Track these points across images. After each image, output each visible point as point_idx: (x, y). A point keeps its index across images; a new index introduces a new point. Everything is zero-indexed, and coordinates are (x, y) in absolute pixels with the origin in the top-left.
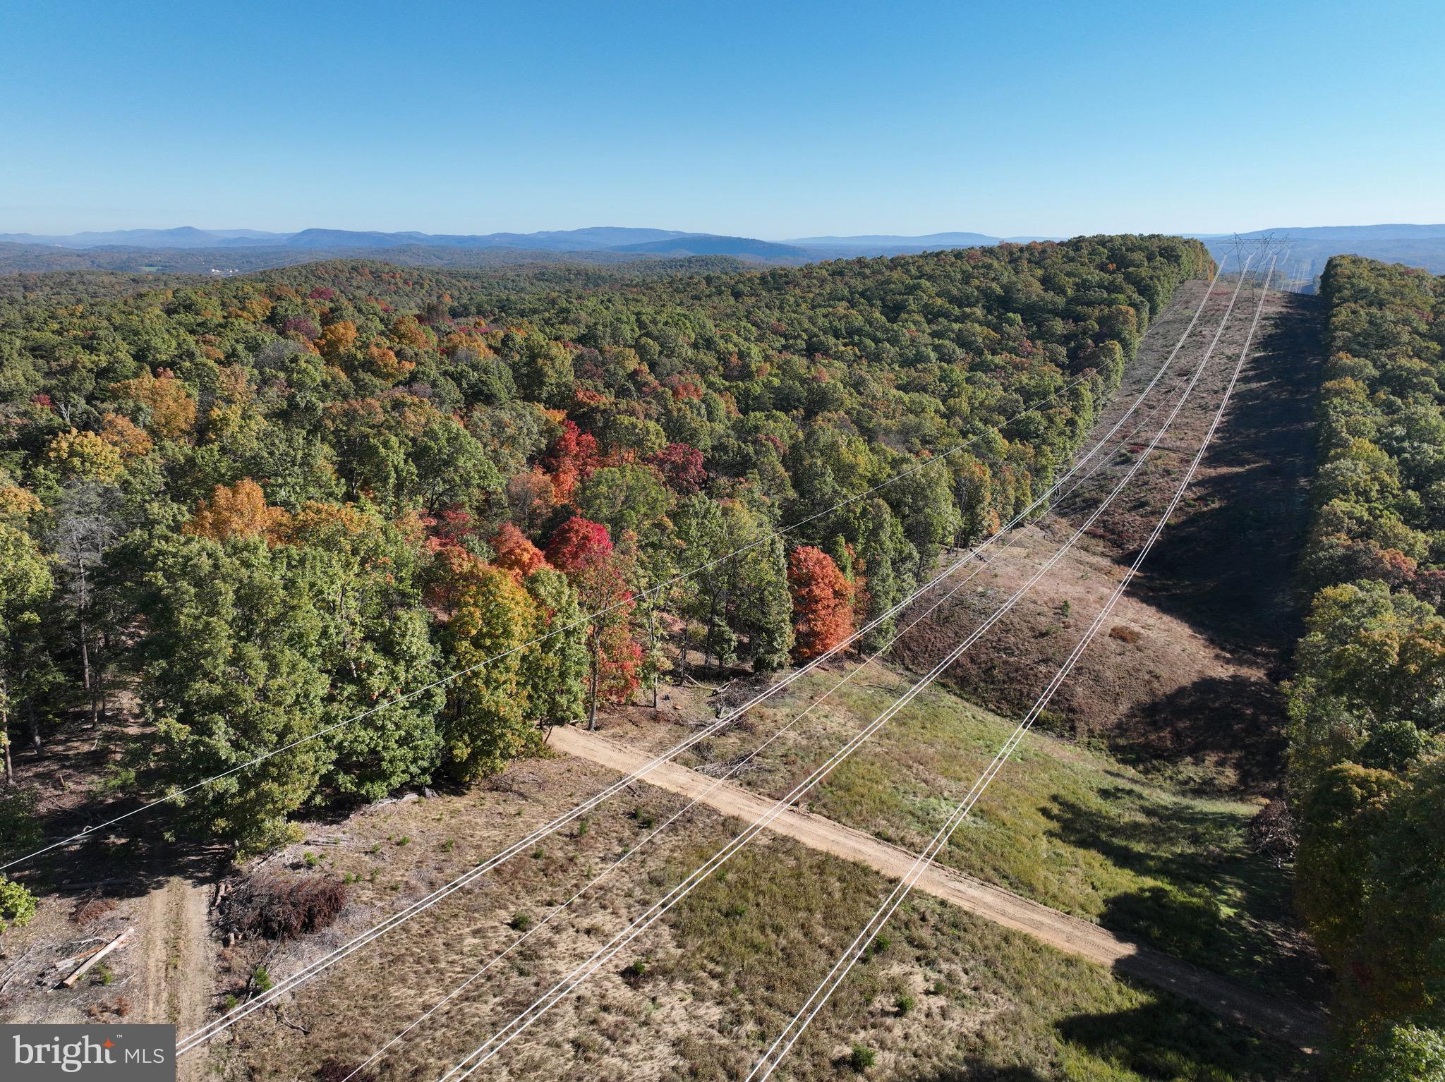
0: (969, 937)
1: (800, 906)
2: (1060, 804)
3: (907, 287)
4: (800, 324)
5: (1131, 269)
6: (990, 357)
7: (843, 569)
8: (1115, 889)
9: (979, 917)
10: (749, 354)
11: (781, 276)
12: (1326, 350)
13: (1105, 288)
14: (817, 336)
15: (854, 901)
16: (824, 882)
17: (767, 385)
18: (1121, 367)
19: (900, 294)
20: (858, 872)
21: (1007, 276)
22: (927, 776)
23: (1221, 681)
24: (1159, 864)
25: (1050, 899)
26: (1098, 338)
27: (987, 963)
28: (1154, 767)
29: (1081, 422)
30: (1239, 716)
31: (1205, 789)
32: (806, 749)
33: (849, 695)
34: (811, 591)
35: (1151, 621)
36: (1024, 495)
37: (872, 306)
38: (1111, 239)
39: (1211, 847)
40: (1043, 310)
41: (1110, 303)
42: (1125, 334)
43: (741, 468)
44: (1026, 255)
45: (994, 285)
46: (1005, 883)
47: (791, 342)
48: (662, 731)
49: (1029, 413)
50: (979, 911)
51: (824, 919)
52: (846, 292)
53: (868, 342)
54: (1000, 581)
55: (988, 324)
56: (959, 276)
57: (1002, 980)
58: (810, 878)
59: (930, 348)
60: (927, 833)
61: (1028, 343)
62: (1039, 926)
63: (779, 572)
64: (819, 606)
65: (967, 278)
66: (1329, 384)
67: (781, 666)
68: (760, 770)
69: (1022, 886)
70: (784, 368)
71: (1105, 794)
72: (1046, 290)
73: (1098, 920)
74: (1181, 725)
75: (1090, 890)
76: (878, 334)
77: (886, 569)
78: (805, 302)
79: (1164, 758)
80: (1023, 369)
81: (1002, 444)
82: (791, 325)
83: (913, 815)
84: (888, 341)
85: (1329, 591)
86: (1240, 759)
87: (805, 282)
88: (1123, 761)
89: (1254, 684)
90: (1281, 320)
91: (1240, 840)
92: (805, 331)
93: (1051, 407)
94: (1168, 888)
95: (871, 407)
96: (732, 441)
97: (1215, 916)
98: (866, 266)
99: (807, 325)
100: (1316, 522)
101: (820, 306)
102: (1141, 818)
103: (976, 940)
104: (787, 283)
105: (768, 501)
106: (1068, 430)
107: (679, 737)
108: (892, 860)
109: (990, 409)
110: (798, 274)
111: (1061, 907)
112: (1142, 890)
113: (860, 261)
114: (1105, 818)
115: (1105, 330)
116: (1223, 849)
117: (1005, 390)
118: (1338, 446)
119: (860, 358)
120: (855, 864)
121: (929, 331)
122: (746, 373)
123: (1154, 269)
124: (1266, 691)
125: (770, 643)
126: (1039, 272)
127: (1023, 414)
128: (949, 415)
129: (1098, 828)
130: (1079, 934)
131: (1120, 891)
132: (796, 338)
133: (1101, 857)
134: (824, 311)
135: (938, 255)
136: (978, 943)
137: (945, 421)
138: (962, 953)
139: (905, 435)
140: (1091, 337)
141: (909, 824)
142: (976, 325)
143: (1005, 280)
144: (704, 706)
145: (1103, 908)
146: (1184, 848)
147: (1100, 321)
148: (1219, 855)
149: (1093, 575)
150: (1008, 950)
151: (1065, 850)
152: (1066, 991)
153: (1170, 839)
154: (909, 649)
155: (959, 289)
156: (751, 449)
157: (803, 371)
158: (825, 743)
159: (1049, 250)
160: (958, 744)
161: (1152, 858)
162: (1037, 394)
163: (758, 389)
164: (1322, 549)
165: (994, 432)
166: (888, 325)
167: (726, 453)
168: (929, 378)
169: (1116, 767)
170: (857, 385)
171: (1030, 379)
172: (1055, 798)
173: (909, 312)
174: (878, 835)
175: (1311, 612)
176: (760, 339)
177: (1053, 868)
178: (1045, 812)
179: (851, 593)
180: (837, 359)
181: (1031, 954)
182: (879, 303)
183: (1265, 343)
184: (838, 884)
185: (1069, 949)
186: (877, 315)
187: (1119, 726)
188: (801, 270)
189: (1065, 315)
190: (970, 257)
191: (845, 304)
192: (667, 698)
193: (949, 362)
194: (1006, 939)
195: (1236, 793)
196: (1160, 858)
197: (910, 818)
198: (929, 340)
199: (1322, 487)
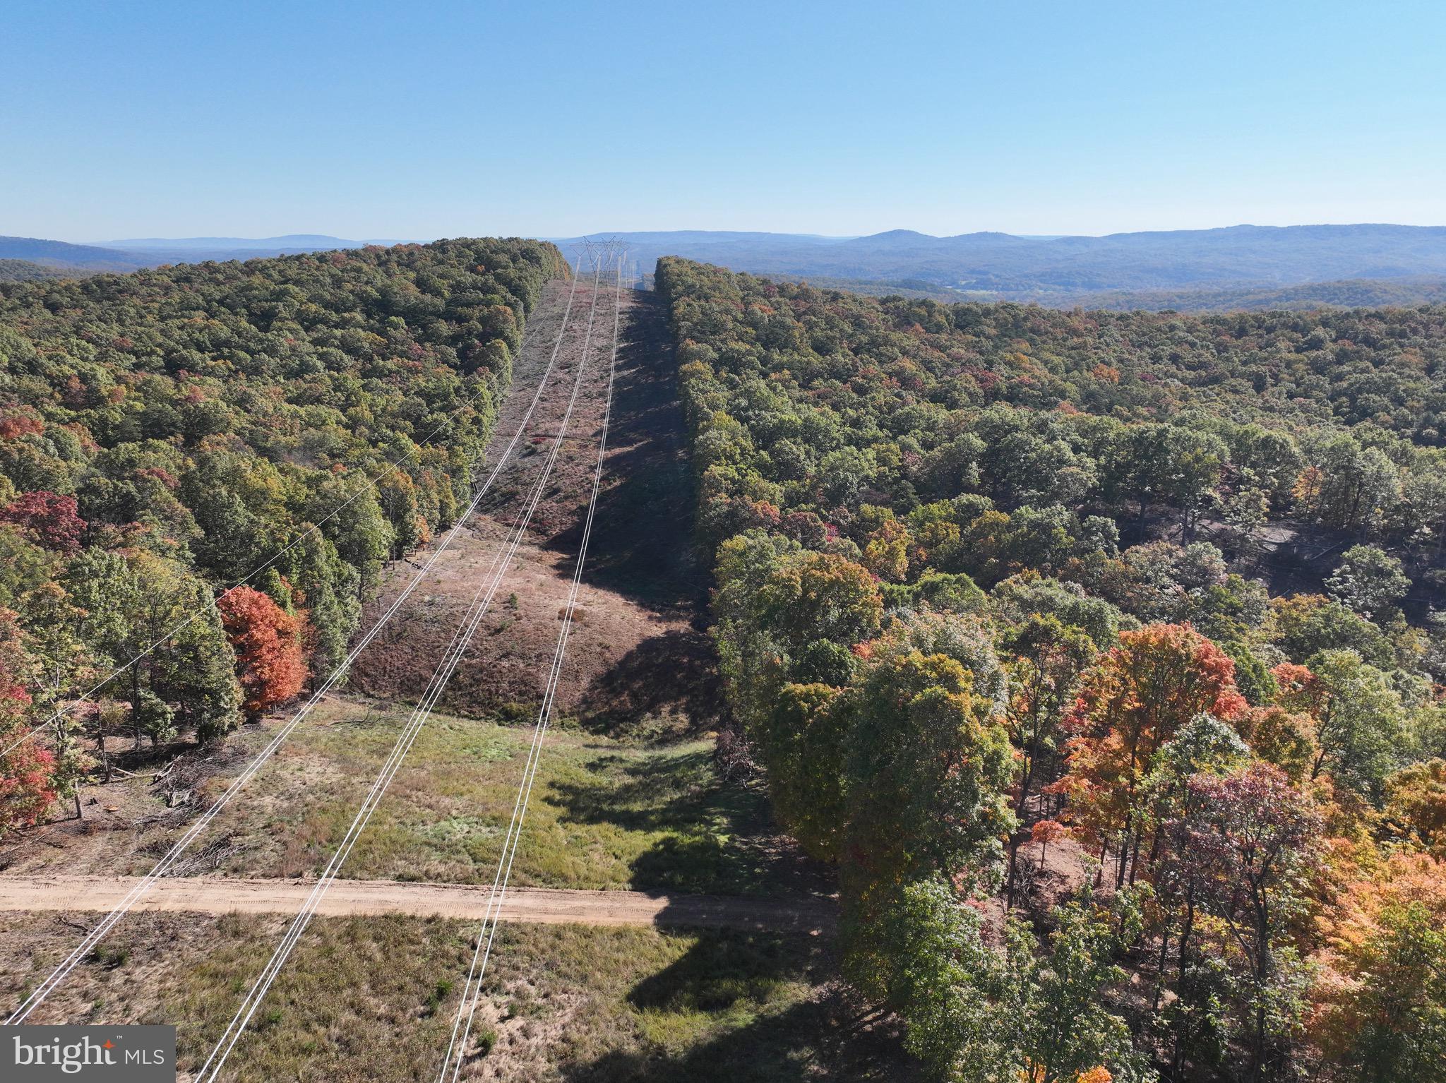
0: (523, 947)
1: (341, 984)
2: (559, 788)
3: (272, 293)
4: (150, 338)
5: (499, 271)
6: (381, 362)
7: (283, 605)
8: (634, 852)
9: (527, 924)
10: (94, 377)
11: (109, 284)
12: (674, 338)
13: (479, 289)
14: (176, 351)
15: (399, 956)
16: (359, 948)
17: (129, 411)
18: (510, 363)
19: (267, 301)
20: (393, 923)
21: (380, 279)
22: (429, 801)
23: (658, 639)
24: (660, 817)
25: (585, 882)
26: (484, 337)
27: (549, 966)
28: (622, 730)
29: (485, 420)
30: (678, 666)
31: (668, 738)
32: (290, 811)
33: (315, 739)
34: (252, 636)
35: (590, 598)
36: (447, 497)
37: (236, 314)
38: (474, 242)
39: (693, 787)
40: (423, 312)
41: (488, 304)
42: (508, 333)
43: (125, 511)
44: (394, 257)
45: (369, 288)
46: (539, 882)
47: (144, 359)
48: (98, 844)
49: (435, 416)
50: (525, 918)
51: (373, 987)
52: (200, 300)
53: (242, 354)
54: (444, 586)
55: (372, 329)
56: (328, 280)
57: (567, 976)
58: (342, 949)
59: (315, 357)
60: (449, 858)
61: (417, 346)
62: (581, 911)
63: (212, 622)
64: (264, 650)
65: (338, 283)
66: (684, 367)
67: (233, 727)
68: (244, 850)
69: (554, 879)
70: (144, 389)
71: (592, 767)
72: (423, 292)
73: (630, 886)
74: (637, 686)
75: (614, 861)
76: (252, 345)
77: (329, 595)
78: (150, 312)
79: (630, 720)
80: (417, 372)
81: (414, 449)
82: (139, 339)
83: (429, 844)
84: (265, 352)
85: (727, 543)
86: (687, 703)
87: (144, 290)
88: (596, 732)
89: (684, 635)
90: (634, 314)
91: (710, 773)
92: (160, 345)
93: (455, 408)
94: (675, 835)
95: (264, 425)
96: (104, 480)
97: (716, 845)
98: (218, 271)
99: (160, 339)
100: (702, 487)
101: (170, 317)
102: (629, 780)
103: (531, 948)
104: (120, 292)
105: (176, 545)
106: (475, 428)
107: (125, 843)
108: (423, 899)
109: (394, 415)
110: (132, 281)
111: (596, 885)
112: (656, 845)
113: (207, 265)
114: (600, 789)
115: (488, 329)
116: (701, 786)
117: (405, 394)
118: (703, 420)
119: (236, 372)
120: (386, 917)
121: (308, 339)
122: (94, 399)
123: (520, 270)
124: (694, 639)
125: (216, 704)
126: (412, 275)
127: (429, 417)
128: (353, 425)
129: (598, 801)
130: (618, 905)
131: (639, 852)
132: (150, 354)
133: (612, 827)
134: (178, 322)
135: (298, 258)
136: (534, 950)
137: (349, 431)
138: (522, 965)
139: (310, 450)
140: (477, 336)
141: (428, 856)
142: (360, 330)
143: (379, 284)
144: (146, 798)
145: (631, 874)
146: (672, 795)
147: (482, 320)
148: (700, 792)
149: (527, 564)
150: (564, 946)
151: (581, 830)
152: (625, 963)
153: (659, 790)
154: (367, 675)
155: (332, 294)
156: (131, 487)
157: (171, 391)
158: (310, 798)
159: (416, 253)
160: (447, 759)
161: (652, 813)
162: (437, 396)
163: (117, 416)
164: (710, 509)
165: (405, 440)
166: (261, 334)
167: (99, 495)
168: (322, 389)
169: (591, 739)
170: (243, 402)
171: (427, 381)
172: (552, 785)
173: (282, 320)
174: (400, 878)
175: (716, 563)
176: (102, 358)
177: (575, 851)
178: (549, 800)
179: (296, 629)
180: (209, 374)
181: (584, 942)
182: (243, 311)
183: (626, 334)
184: (375, 945)
185: (615, 922)
186: (244, 324)
187: (584, 700)
188: (134, 276)
189: (448, 316)
190: (335, 261)
191: (202, 313)
192: (93, 802)
193: (338, 371)
194: (559, 936)
195: (692, 733)
196: (656, 811)
197: (426, 849)
198: (312, 349)
199: (700, 456)
